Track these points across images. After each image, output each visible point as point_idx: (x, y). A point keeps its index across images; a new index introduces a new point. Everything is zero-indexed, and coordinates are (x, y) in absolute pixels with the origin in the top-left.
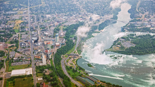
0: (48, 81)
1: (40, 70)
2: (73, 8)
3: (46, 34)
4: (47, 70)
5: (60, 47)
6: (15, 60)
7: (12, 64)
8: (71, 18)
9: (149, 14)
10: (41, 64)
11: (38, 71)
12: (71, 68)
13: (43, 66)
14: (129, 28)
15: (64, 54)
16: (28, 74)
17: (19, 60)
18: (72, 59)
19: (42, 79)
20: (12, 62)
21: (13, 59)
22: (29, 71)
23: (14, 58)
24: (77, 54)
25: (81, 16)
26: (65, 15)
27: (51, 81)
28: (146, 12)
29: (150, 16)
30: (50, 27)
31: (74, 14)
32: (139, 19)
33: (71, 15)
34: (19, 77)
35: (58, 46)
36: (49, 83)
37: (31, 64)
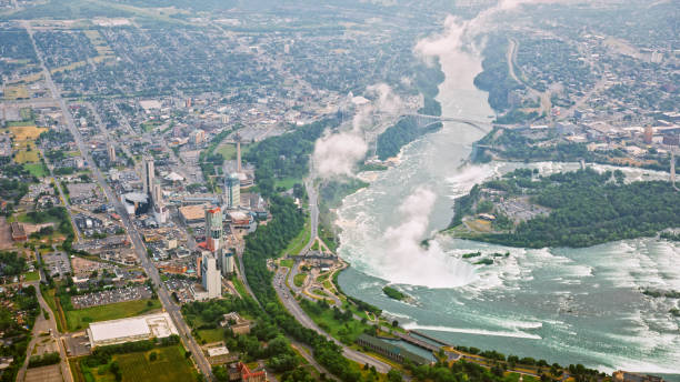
0: (254, 356)
1: (204, 318)
2: (249, 72)
3: (174, 176)
4: (234, 316)
5: (253, 227)
6: (81, 285)
7: (76, 301)
8: (252, 110)
9: (567, 92)
10: (200, 297)
11: (198, 322)
12: (324, 305)
13: (212, 302)
14: (503, 149)
15: (274, 256)
16: (162, 333)
17: (97, 285)
18: (315, 273)
19: (224, 351)
20: (74, 293)
21: (71, 283)
22: (161, 325)
23: (75, 279)
24: (328, 252)
25: (291, 103)
26: (225, 101)
27: (267, 355)
28: (550, 82)
29: (573, 98)
30: (176, 150)
31: (262, 96)
32: (531, 110)
33: (250, 101)
34: (129, 348)
35: (242, 225)
36: (261, 364)
37: (155, 297)
